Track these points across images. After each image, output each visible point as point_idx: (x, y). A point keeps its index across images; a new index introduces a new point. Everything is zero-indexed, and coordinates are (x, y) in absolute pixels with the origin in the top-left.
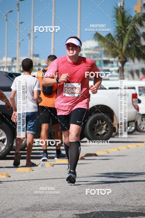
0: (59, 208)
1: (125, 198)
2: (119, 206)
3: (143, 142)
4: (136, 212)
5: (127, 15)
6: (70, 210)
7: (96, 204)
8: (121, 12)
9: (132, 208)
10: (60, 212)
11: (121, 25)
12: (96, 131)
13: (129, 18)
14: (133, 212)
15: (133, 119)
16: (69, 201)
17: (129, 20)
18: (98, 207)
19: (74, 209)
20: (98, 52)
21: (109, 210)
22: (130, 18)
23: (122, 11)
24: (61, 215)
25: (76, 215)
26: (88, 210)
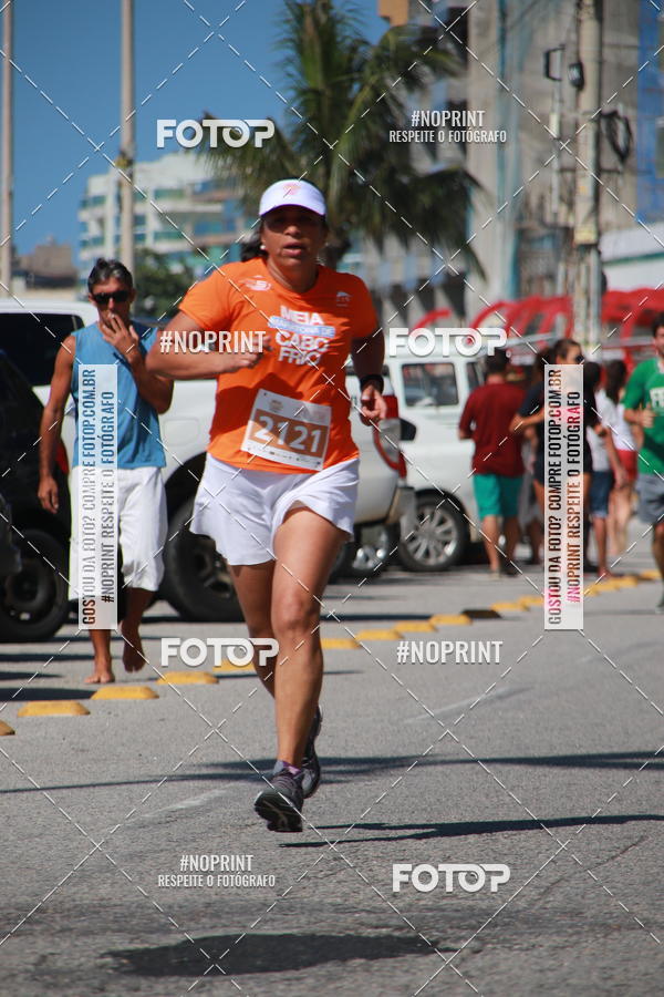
0: (38, 928)
1: (341, 876)
2: (312, 911)
3: (425, 618)
4: (389, 937)
5: (346, 34)
6: (87, 933)
7: (208, 905)
8: (316, 22)
9: (372, 919)
10: (42, 945)
11: (317, 81)
12: (209, 569)
13: (354, 49)
14: (378, 939)
15: (380, 513)
16: (85, 895)
17: (357, 59)
18: (217, 915)
19: (104, 930)
20: (217, 208)
21: (267, 930)
22: (362, 49)
23: (323, 18)
24: (44, 958)
25: (115, 954)
26: (169, 932)
